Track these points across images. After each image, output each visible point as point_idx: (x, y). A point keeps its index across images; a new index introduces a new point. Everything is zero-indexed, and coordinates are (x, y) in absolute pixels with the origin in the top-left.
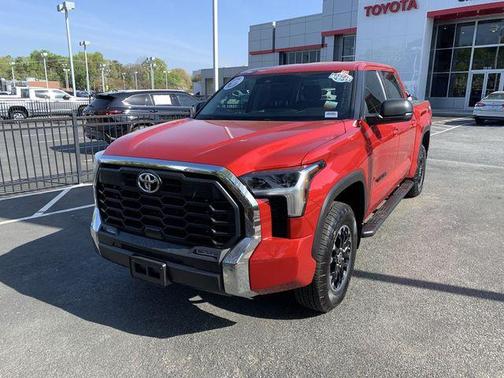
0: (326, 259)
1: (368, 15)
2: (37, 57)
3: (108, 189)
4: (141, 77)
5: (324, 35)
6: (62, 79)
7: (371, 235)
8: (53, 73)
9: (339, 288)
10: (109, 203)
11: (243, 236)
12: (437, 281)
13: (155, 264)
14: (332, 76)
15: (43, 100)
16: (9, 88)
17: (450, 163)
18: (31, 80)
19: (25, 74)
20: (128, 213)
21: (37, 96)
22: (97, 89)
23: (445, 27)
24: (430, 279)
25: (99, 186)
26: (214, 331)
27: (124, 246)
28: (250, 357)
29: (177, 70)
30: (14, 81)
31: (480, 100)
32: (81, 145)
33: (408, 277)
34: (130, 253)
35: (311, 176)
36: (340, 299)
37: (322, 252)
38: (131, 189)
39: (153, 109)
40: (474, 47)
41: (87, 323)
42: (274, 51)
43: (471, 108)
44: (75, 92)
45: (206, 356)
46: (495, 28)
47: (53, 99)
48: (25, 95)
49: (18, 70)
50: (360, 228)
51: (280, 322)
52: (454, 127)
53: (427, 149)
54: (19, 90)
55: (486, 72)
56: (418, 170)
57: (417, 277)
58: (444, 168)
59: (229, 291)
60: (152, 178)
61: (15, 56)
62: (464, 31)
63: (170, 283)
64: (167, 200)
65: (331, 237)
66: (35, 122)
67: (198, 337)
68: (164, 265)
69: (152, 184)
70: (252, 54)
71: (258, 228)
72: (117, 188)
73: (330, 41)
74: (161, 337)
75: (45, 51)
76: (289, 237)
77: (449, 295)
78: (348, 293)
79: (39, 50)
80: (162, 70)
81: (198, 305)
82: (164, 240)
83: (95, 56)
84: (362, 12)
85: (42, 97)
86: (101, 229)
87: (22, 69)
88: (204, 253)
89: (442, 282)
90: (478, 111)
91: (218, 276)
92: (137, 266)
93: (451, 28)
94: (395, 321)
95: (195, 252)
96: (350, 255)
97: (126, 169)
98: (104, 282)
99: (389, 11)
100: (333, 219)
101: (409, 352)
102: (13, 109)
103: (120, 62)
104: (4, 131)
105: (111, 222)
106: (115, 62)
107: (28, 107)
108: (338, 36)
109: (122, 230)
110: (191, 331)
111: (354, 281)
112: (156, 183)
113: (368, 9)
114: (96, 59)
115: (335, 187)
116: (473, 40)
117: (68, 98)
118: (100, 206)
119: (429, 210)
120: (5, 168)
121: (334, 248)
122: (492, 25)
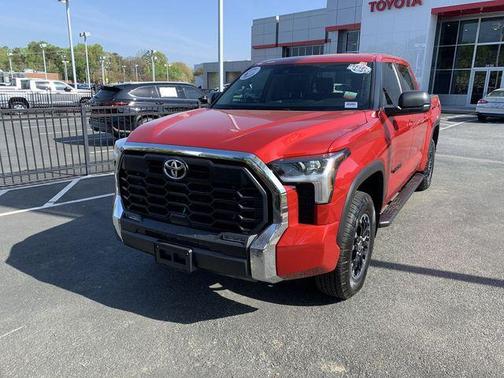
0: (349, 246)
1: (372, 11)
2: (35, 48)
3: (132, 176)
4: (141, 70)
5: (328, 30)
6: (61, 71)
7: (387, 225)
8: (52, 65)
9: (358, 276)
10: (133, 190)
11: (270, 222)
12: (451, 270)
13: (181, 250)
14: (351, 67)
15: (45, 92)
16: (7, 79)
17: (456, 158)
18: (29, 71)
19: (23, 65)
20: (152, 200)
21: (38, 87)
22: (96, 82)
23: (449, 24)
24: (444, 268)
25: (121, 173)
26: (236, 316)
27: (149, 233)
28: (275, 342)
29: (178, 64)
30: (12, 72)
31: (481, 97)
32: (89, 136)
33: (423, 266)
34: (155, 240)
35: (338, 164)
36: (359, 287)
37: (345, 240)
38: (156, 175)
39: (159, 101)
40: (476, 44)
41: (110, 310)
42: (277, 45)
43: (473, 105)
44: (76, 84)
45: (231, 340)
46: (497, 26)
47: (54, 91)
48: (26, 86)
49: (15, 61)
50: (378, 217)
51: (301, 308)
52: (457, 124)
53: (436, 143)
54: (18, 81)
55: (489, 69)
56: (428, 163)
57: (431, 267)
58: (450, 163)
59: (256, 276)
60: (179, 165)
61: (12, 47)
62: (467, 28)
63: (195, 268)
64: (193, 187)
65: (354, 224)
66: (36, 113)
67: (221, 323)
68: (190, 251)
69: (178, 171)
70: (254, 48)
71: (285, 215)
72: (142, 174)
73: (334, 36)
74: (184, 322)
75: (43, 42)
76: (316, 224)
77: (464, 284)
78: (366, 282)
79: (37, 42)
80: (162, 63)
81: (219, 292)
82: (190, 226)
83: (95, 48)
84: (366, 8)
85: (44, 88)
86: (124, 216)
87: (20, 61)
88: (230, 239)
89: (456, 271)
90: (480, 108)
91: (246, 262)
92: (162, 252)
93: (455, 25)
94: (414, 307)
95: (221, 238)
96: (368, 243)
97: (151, 155)
98: (123, 271)
99: (393, 7)
100: (355, 208)
101: (429, 337)
102: (13, 101)
103: (120, 55)
104: (3, 120)
105: (134, 209)
106: (115, 54)
107: (28, 98)
108: (342, 31)
109: (146, 217)
110: (215, 317)
111: (371, 269)
112: (183, 170)
113: (372, 4)
114: (96, 51)
115: (359, 176)
116: (476, 37)
117: (69, 90)
118: (122, 193)
119: (438, 204)
120: (5, 160)
121: (356, 236)
122: (494, 23)
